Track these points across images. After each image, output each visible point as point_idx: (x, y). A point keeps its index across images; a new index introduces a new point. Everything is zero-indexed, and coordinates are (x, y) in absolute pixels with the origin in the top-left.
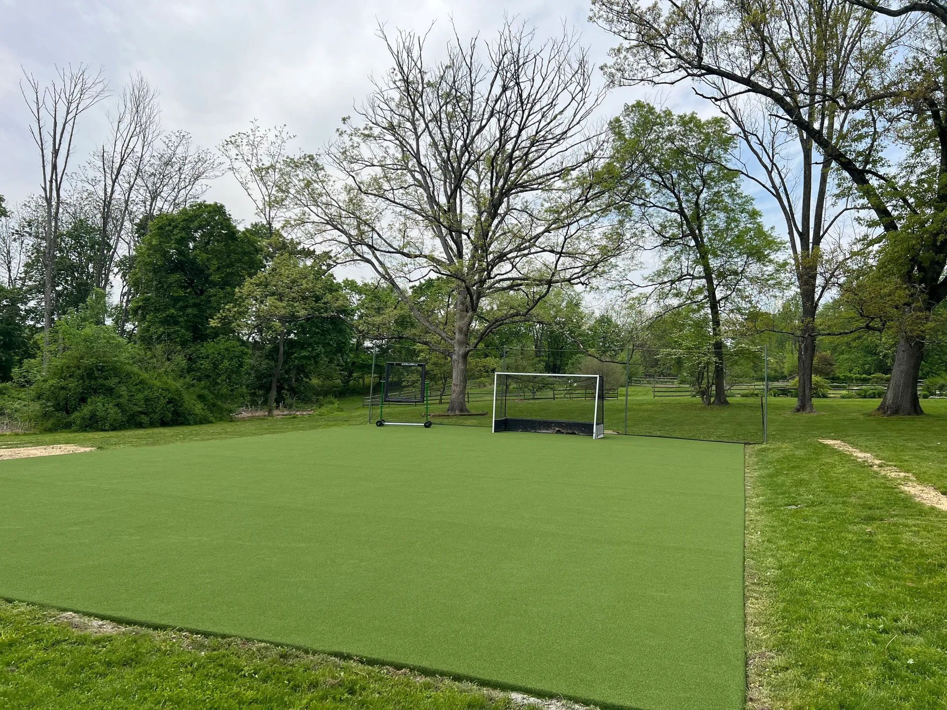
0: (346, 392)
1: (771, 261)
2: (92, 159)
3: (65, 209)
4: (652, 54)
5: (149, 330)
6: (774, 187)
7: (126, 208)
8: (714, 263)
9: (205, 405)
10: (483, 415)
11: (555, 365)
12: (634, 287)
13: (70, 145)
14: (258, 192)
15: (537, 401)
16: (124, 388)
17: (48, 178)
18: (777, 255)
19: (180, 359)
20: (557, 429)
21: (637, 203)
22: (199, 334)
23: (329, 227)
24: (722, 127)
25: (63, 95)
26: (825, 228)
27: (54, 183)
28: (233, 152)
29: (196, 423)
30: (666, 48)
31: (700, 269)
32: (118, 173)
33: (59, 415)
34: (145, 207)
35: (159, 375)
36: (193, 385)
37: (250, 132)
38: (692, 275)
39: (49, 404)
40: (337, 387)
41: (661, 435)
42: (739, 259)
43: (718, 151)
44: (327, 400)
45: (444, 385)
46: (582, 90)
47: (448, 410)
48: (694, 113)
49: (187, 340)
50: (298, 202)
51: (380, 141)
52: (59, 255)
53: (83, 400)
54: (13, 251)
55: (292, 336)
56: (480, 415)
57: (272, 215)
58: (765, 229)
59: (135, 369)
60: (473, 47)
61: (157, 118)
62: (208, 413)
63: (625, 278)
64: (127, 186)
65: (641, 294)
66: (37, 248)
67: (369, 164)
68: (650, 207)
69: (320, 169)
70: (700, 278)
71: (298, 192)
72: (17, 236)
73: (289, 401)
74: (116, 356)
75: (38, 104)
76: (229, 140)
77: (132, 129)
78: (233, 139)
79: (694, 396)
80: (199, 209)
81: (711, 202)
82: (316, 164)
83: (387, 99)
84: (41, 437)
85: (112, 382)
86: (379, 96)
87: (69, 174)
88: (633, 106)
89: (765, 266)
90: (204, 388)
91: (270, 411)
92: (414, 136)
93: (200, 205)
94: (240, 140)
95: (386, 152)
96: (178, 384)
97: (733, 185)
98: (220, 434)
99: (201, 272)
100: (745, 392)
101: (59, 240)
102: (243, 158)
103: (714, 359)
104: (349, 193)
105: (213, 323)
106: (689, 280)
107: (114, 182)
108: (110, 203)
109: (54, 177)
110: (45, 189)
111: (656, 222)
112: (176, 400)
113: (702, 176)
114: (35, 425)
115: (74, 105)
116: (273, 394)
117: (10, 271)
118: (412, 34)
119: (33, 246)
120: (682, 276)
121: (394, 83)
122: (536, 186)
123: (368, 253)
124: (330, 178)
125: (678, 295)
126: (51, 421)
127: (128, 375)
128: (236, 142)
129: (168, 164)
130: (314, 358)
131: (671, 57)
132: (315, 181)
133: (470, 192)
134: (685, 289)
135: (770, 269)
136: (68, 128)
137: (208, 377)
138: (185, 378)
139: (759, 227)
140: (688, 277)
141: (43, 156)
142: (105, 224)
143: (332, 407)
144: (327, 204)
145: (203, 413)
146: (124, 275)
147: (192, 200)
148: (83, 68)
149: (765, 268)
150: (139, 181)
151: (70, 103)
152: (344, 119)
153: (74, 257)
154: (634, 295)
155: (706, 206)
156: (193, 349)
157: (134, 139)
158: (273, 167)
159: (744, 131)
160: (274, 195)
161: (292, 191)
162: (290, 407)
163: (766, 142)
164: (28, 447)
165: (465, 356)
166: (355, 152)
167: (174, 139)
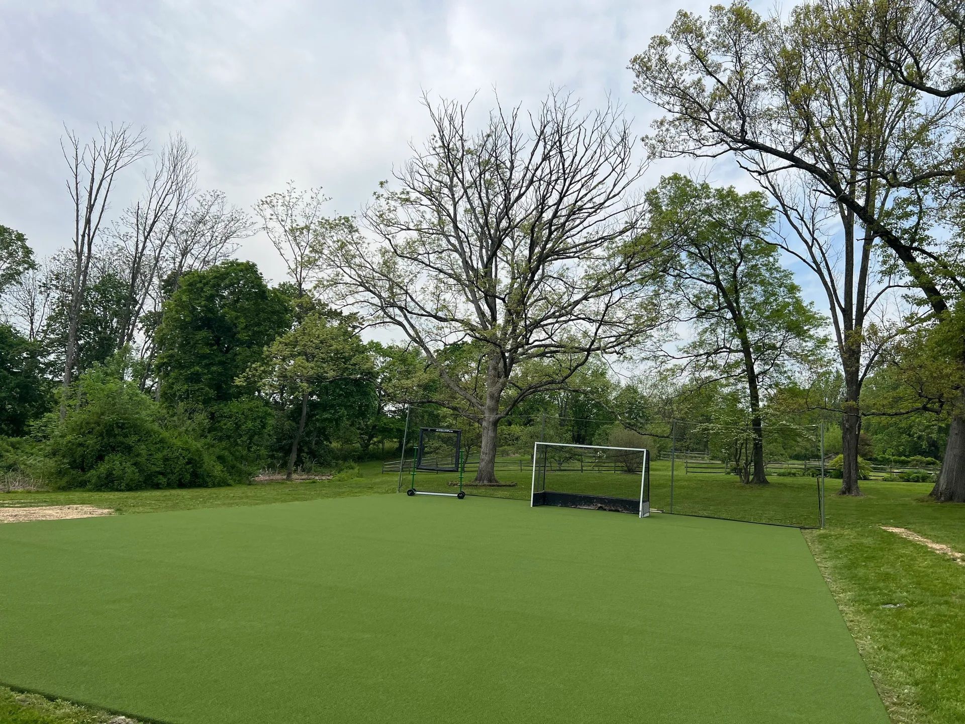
0: (365, 457)
1: (811, 337)
2: (126, 216)
3: (94, 264)
4: (694, 127)
5: (173, 388)
6: (815, 262)
7: (156, 265)
8: (752, 337)
9: (224, 467)
10: (513, 486)
11: (579, 435)
12: (669, 358)
13: (105, 200)
14: (290, 251)
15: (565, 473)
16: (143, 447)
17: (81, 232)
18: (818, 331)
19: (201, 417)
20: (599, 505)
21: (672, 274)
22: (223, 392)
23: (361, 289)
24: (759, 201)
25: (102, 153)
26: (868, 305)
27: (87, 236)
28: (268, 212)
29: (214, 486)
30: (708, 122)
31: (737, 342)
32: (151, 229)
33: (74, 472)
34: (174, 263)
35: (180, 434)
36: (213, 446)
37: (286, 194)
38: (729, 348)
39: (65, 461)
40: (356, 452)
41: (707, 515)
42: (778, 334)
43: (756, 224)
44: (347, 464)
45: (468, 453)
46: (622, 161)
47: (476, 479)
48: (731, 187)
49: (210, 399)
50: (332, 263)
51: (417, 206)
52: (84, 309)
53: (101, 458)
54: (38, 303)
55: (315, 397)
56: (510, 486)
57: (304, 274)
58: (804, 304)
59: (156, 427)
60: (515, 117)
61: (193, 178)
62: (227, 475)
63: (659, 348)
64: (158, 242)
65: (676, 365)
66: (62, 302)
67: (404, 228)
68: (686, 278)
69: (354, 231)
70: (737, 351)
71: (331, 253)
72: (43, 289)
73: (308, 464)
74: (137, 413)
75: (77, 160)
76: (264, 200)
77: (168, 187)
78: (268, 200)
79: (729, 473)
80: (230, 266)
81: (748, 275)
82: (351, 226)
83: (426, 165)
84: (53, 496)
85: (132, 440)
86: (417, 162)
87: (101, 229)
88: (670, 178)
89: (805, 341)
90: (224, 449)
91: (289, 475)
92: (452, 202)
93: (232, 263)
94: (276, 200)
95: (423, 217)
96: (198, 445)
97: (771, 259)
98: (241, 498)
99: (229, 329)
100: (782, 471)
101: (85, 294)
102: (278, 219)
103: (753, 436)
104: (383, 255)
105: (239, 381)
106: (726, 353)
107: (146, 238)
108: (140, 258)
109: (87, 231)
110: (76, 243)
111: (692, 292)
112: (196, 461)
113: (739, 249)
114: (49, 483)
115: (112, 163)
116: (293, 457)
117: (32, 323)
118: (455, 102)
119: (58, 299)
120: (718, 349)
121: (434, 149)
122: (572, 255)
123: (400, 316)
124: (364, 240)
125: (714, 367)
126: (66, 479)
127: (148, 433)
128: (271, 202)
129: (200, 223)
130: (336, 420)
131: (714, 131)
132: (350, 243)
133: (505, 259)
134: (721, 362)
135: (810, 344)
136: (105, 184)
137: (229, 437)
138: (206, 437)
139: (798, 302)
140: (725, 350)
141: (78, 211)
142: (134, 279)
143: (352, 474)
144: (360, 266)
145: (222, 475)
146: (147, 331)
147: (222, 258)
148: (125, 127)
149: (804, 344)
150: (171, 238)
151: (108, 160)
152: (382, 183)
153: (99, 311)
154: (669, 366)
155: (744, 278)
156: (216, 407)
157: (170, 197)
158: (307, 228)
159: (783, 205)
160: (307, 255)
161: (326, 251)
162: (307, 471)
163: (807, 218)
164: (42, 506)
165: (495, 423)
166: (392, 215)
167: (208, 198)
